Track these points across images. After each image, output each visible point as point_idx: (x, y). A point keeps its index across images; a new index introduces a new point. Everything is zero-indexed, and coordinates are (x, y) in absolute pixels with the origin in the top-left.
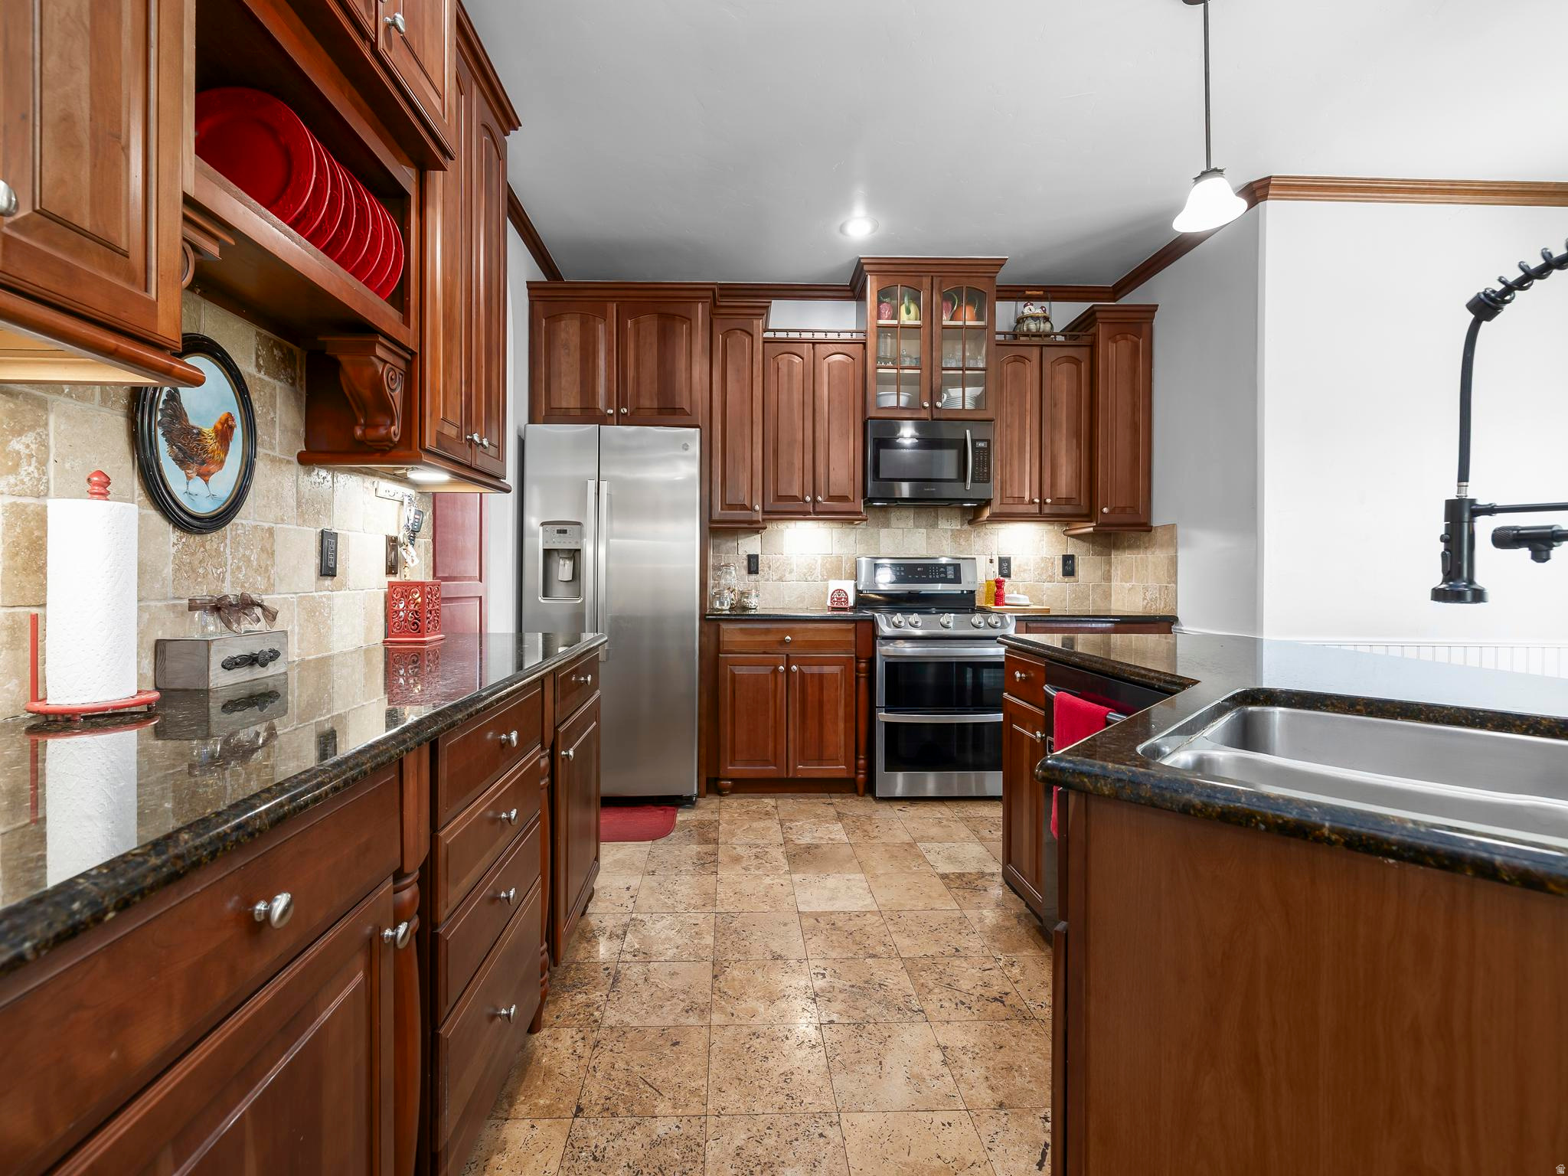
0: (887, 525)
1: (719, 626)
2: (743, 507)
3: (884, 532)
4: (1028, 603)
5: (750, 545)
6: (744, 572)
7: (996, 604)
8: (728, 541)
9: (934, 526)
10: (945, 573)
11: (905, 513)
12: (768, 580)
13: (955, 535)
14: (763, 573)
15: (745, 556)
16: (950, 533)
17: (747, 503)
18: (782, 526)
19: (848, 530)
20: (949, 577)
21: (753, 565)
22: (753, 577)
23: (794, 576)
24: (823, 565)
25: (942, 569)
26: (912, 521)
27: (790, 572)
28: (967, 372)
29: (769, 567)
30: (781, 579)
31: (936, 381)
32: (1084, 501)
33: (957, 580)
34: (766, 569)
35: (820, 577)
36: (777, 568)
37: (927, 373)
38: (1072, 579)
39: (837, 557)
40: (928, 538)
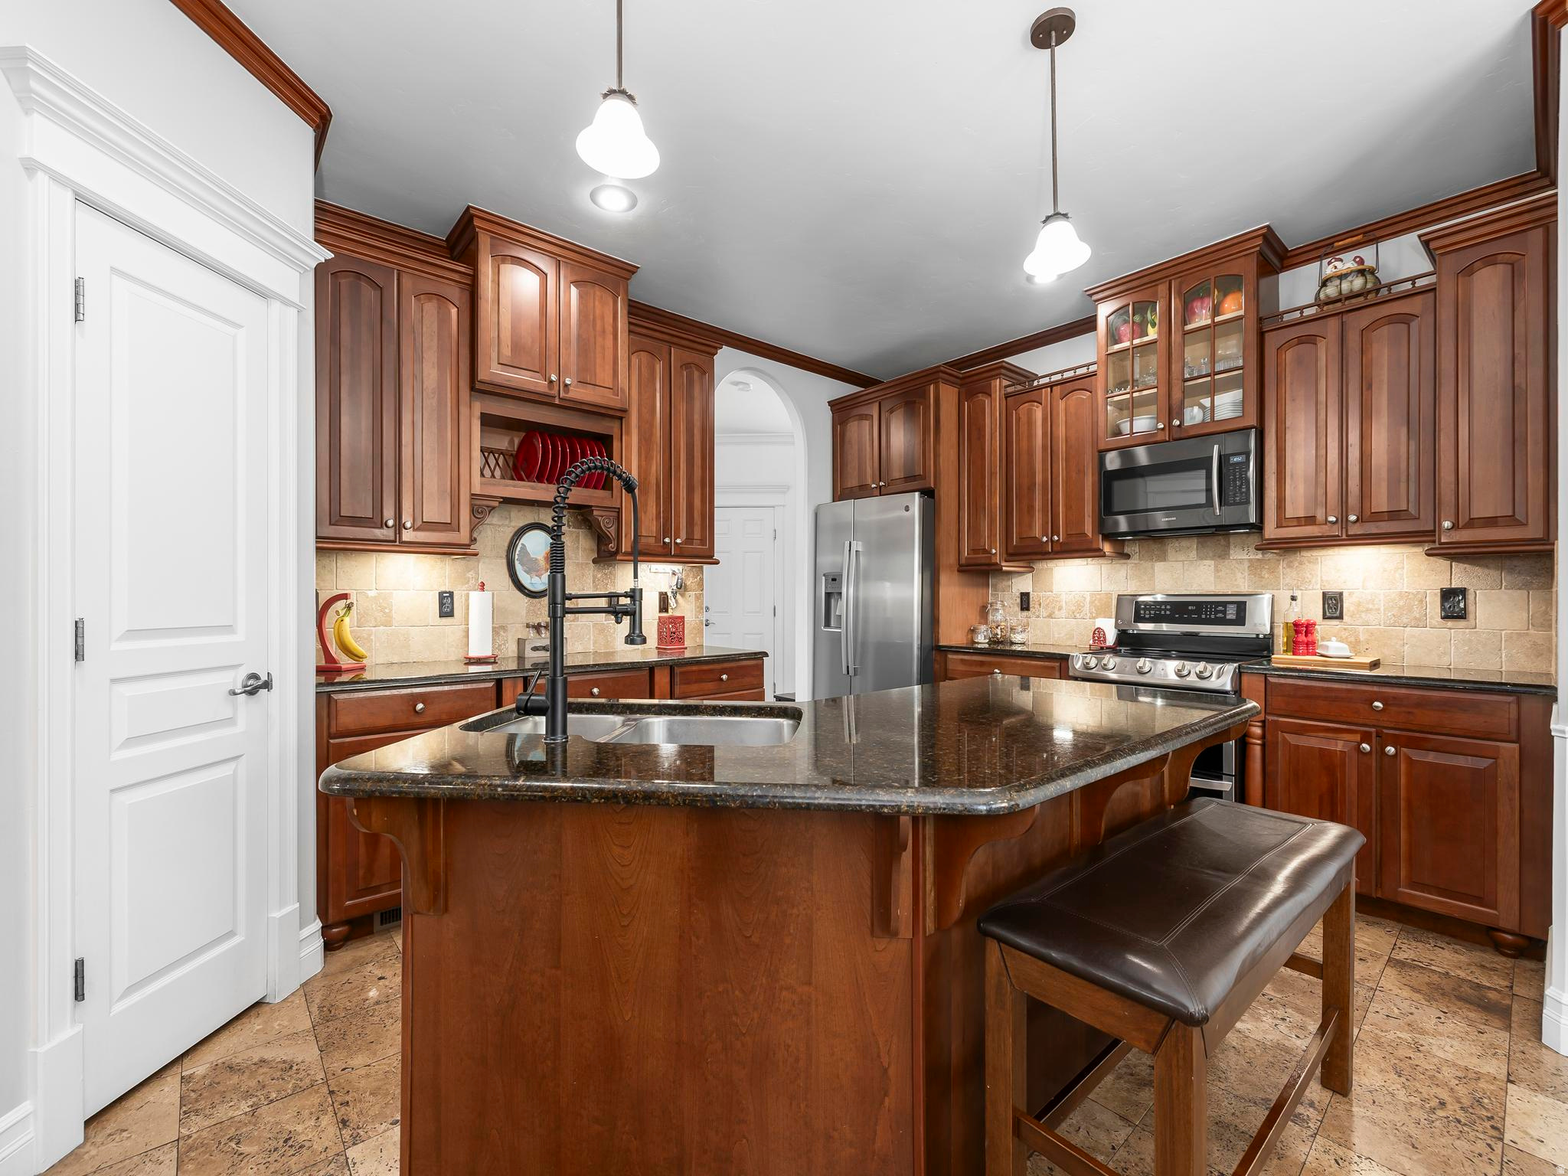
0: (1163, 558)
1: (946, 656)
2: (986, 552)
3: (1159, 566)
4: (1348, 654)
5: (1023, 583)
6: (1018, 609)
7: (1294, 654)
8: (1004, 580)
9: (1223, 555)
10: (1224, 612)
11: (1185, 543)
12: (1038, 617)
13: (1253, 566)
14: (1034, 610)
15: (1018, 594)
16: (1246, 564)
17: (987, 547)
18: (1051, 564)
19: (1118, 565)
20: (1228, 617)
21: (1025, 602)
22: (1025, 613)
23: (1063, 613)
24: (1092, 602)
25: (1220, 608)
26: (1195, 552)
27: (1060, 610)
28: (1217, 377)
29: (1040, 605)
30: (1050, 616)
31: (1177, 395)
33: (1240, 620)
34: (1037, 606)
35: (1089, 615)
36: (1047, 605)
37: (1164, 389)
38: (1462, 623)
39: (1107, 594)
40: (1217, 570)
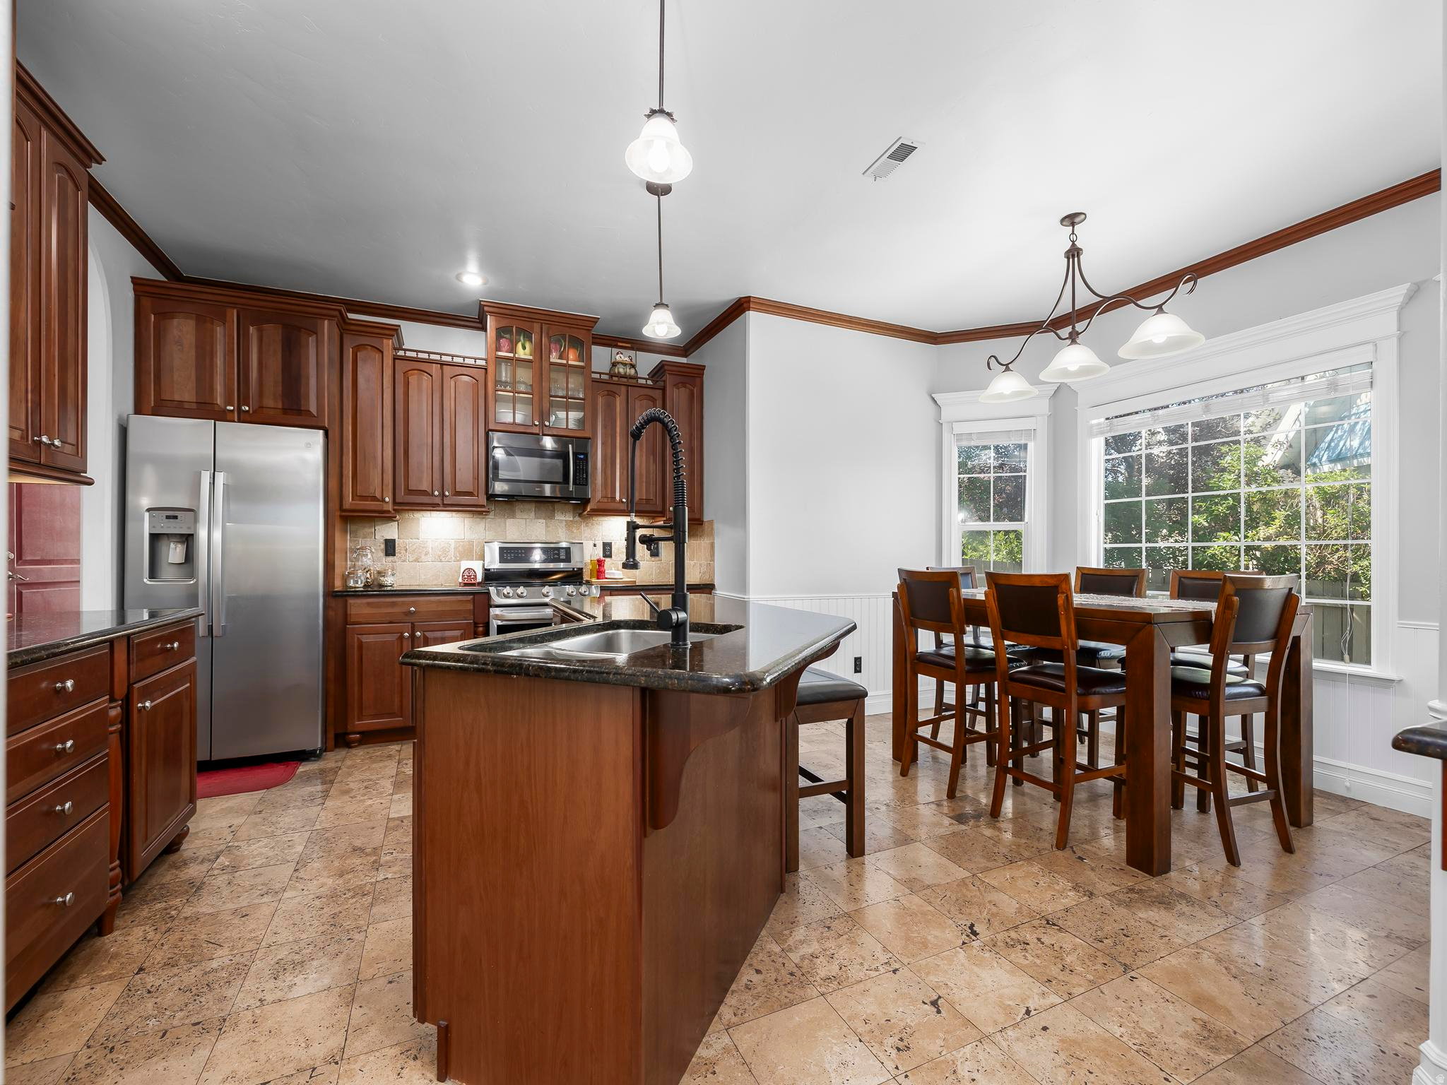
0: (514, 517)
1: (346, 601)
2: (374, 498)
3: (510, 522)
4: (622, 577)
5: (389, 531)
6: (382, 554)
7: (598, 578)
8: (365, 527)
9: (552, 517)
10: (558, 554)
11: (527, 506)
12: (404, 561)
13: (569, 525)
14: (400, 555)
15: (382, 541)
16: (564, 523)
17: (378, 495)
18: (418, 515)
19: (478, 519)
20: (561, 557)
21: (390, 548)
22: (390, 558)
23: (430, 557)
24: (455, 548)
25: (556, 552)
26: (533, 513)
27: (426, 555)
28: (570, 400)
29: (406, 550)
30: (417, 560)
31: (546, 405)
32: (659, 502)
33: (568, 560)
34: (403, 552)
35: (453, 558)
36: (414, 550)
37: (536, 398)
38: (657, 558)
39: (469, 542)
40: (547, 526)
